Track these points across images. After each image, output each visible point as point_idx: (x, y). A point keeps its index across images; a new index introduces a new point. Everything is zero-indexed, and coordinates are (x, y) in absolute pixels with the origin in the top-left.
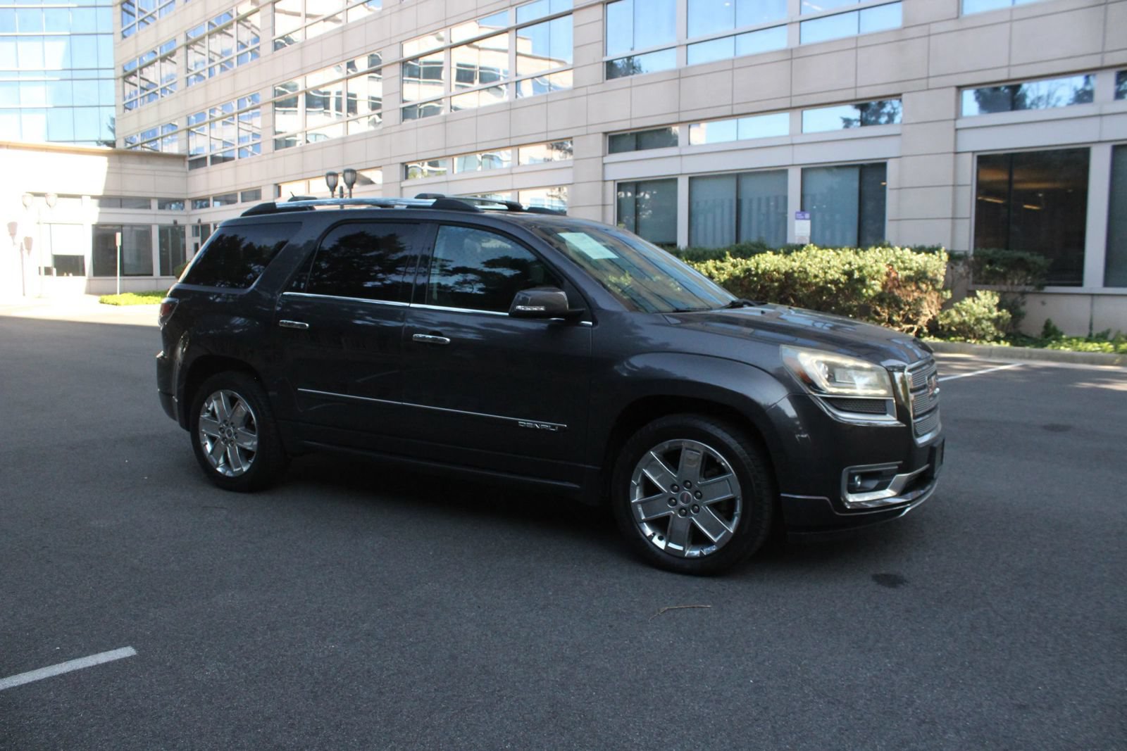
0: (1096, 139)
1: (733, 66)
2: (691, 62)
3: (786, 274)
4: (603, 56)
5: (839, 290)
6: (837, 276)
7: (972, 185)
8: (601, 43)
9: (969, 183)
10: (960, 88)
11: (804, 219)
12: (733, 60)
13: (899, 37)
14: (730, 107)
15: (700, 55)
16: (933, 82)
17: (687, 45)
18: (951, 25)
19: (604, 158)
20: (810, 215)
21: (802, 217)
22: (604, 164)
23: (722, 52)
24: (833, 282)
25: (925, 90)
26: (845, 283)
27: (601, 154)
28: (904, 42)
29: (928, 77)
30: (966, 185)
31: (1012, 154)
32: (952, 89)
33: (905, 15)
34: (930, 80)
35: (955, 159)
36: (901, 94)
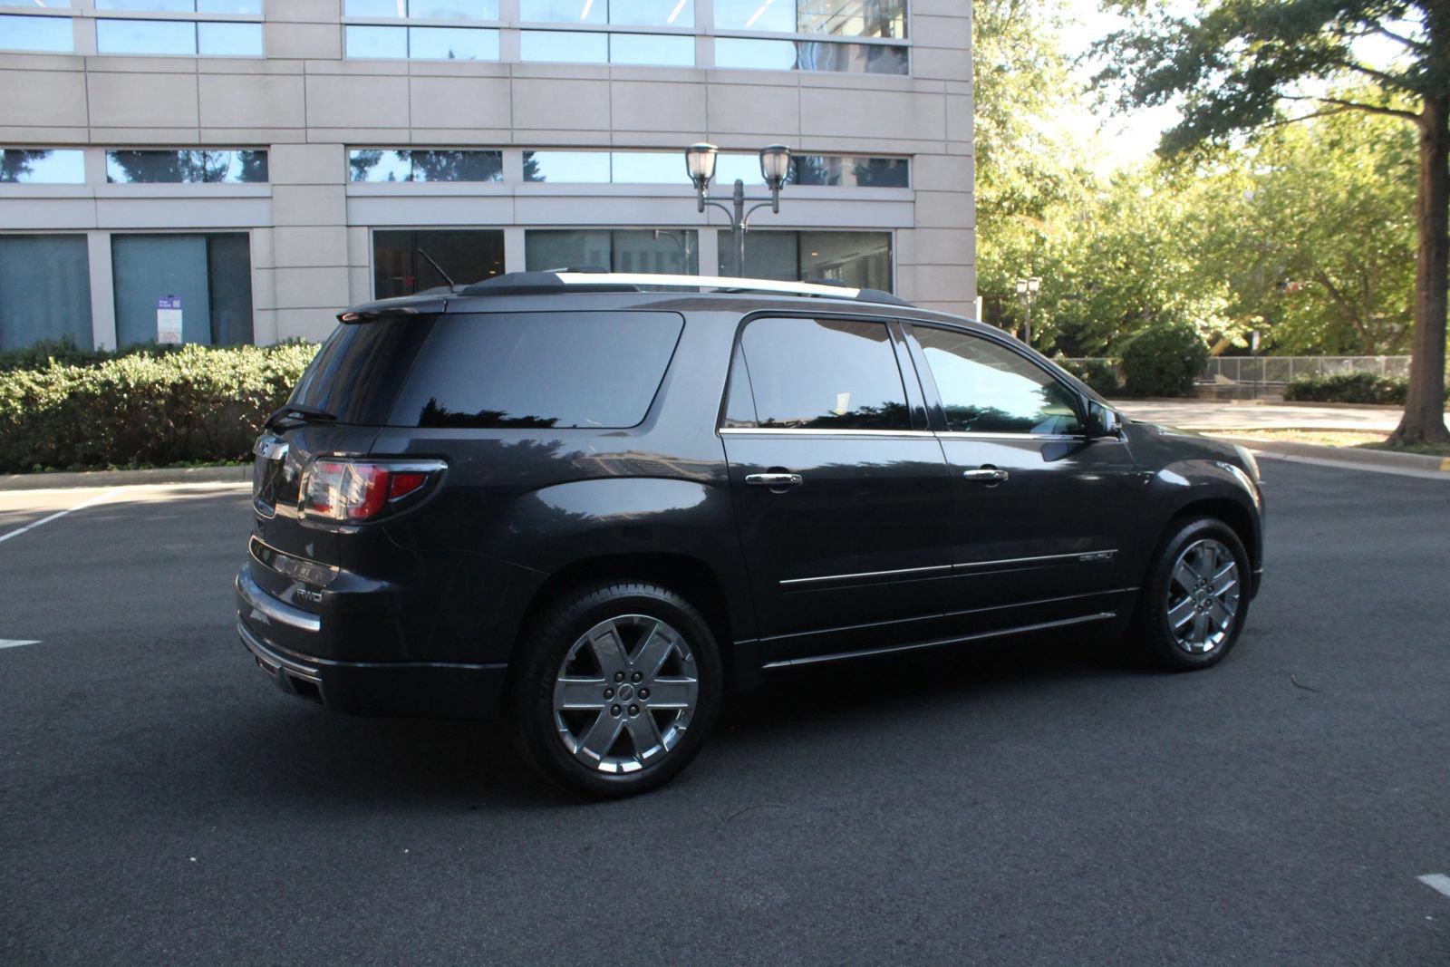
0: (511, 222)
3: (174, 386)
5: (264, 405)
6: (260, 386)
7: (369, 266)
9: (367, 264)
10: (348, 146)
11: (172, 308)
13: (261, 69)
16: (313, 136)
18: (334, 67)
20: (181, 304)
21: (170, 306)
24: (254, 393)
25: (302, 144)
26: (273, 395)
28: (269, 77)
29: (306, 128)
30: (364, 267)
31: (416, 232)
32: (342, 146)
33: (267, 42)
34: (309, 130)
35: (348, 234)
36: (269, 145)
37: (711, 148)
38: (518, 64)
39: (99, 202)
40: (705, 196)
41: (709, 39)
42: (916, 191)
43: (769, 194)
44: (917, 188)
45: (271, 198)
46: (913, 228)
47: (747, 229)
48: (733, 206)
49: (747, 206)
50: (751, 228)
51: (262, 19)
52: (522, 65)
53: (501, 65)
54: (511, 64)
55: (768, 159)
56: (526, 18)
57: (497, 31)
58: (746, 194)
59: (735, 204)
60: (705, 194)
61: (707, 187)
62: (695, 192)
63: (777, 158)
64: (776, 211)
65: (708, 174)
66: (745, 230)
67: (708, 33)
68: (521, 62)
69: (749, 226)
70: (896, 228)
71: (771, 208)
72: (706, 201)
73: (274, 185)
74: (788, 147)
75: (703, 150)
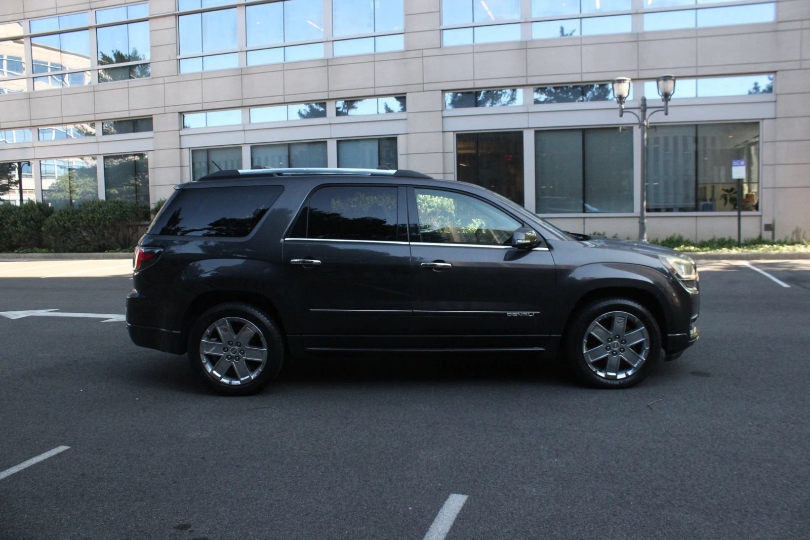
1: (284, 68)
2: (250, 64)
4: (177, 55)
7: (454, 152)
8: (175, 45)
9: (452, 151)
10: (443, 91)
12: (284, 64)
13: (402, 56)
14: (282, 97)
15: (255, 59)
16: (426, 87)
17: (247, 51)
18: (436, 52)
19: (180, 131)
22: (180, 136)
23: (275, 57)
25: (421, 91)
27: (178, 128)
28: (406, 60)
29: (423, 83)
30: (451, 152)
31: (478, 133)
32: (441, 92)
33: (406, 43)
34: (425, 85)
35: (443, 136)
36: (406, 93)
37: (626, 80)
38: (530, 41)
39: (332, 126)
40: (623, 108)
41: (640, 15)
42: (777, 95)
43: (663, 104)
44: (778, 92)
45: (406, 119)
46: (775, 118)
47: (648, 125)
48: (640, 113)
49: (649, 112)
50: (651, 125)
51: (403, 32)
52: (532, 41)
53: (521, 42)
54: (526, 42)
55: (661, 83)
56: (535, 15)
57: (519, 24)
58: (648, 105)
59: (641, 111)
60: (623, 106)
61: (624, 102)
62: (618, 106)
63: (666, 83)
64: (666, 114)
65: (625, 95)
66: (647, 126)
67: (640, 11)
68: (532, 40)
69: (650, 123)
70: (763, 119)
71: (663, 113)
72: (624, 110)
73: (409, 113)
74: (673, 75)
75: (620, 81)
